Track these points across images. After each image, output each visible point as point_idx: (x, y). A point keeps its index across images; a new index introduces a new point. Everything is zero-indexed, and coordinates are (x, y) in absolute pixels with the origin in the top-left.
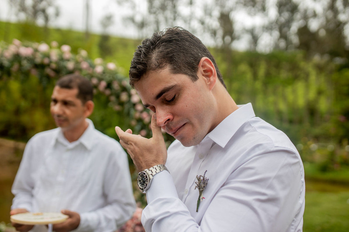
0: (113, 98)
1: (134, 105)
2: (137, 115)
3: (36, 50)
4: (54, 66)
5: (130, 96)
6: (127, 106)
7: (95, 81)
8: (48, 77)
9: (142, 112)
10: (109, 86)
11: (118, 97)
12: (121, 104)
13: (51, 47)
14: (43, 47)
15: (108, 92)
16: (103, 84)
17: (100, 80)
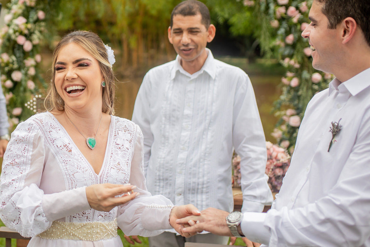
2: (281, 11)
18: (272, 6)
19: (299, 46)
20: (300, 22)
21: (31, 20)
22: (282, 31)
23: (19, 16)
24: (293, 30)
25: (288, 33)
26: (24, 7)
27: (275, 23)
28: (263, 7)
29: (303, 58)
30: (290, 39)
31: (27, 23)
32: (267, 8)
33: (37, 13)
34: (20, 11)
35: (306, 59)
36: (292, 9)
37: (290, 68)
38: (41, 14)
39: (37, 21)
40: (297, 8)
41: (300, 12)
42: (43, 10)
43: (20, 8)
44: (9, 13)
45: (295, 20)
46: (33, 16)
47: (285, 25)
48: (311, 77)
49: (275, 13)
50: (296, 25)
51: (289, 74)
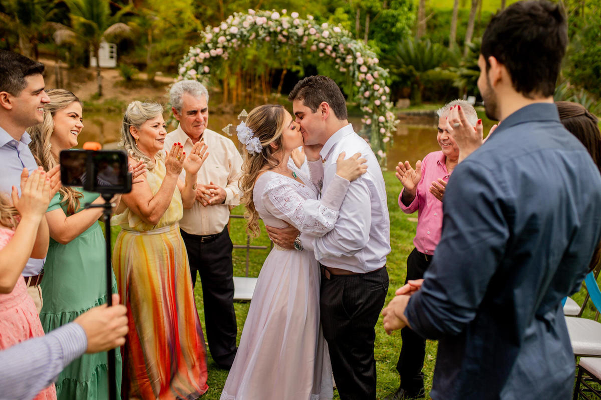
0: (338, 60)
1: (359, 66)
2: (362, 76)
3: (269, 18)
4: (285, 33)
5: (355, 58)
6: (351, 68)
7: (322, 45)
8: (280, 43)
9: (366, 74)
10: (335, 49)
11: (343, 60)
12: (347, 66)
13: (281, 14)
14: (275, 15)
15: (334, 55)
16: (330, 47)
17: (327, 44)
18: (357, 73)
19: (372, 99)
20: (374, 84)
21: (199, 72)
22: (362, 89)
23: (191, 69)
24: (369, 88)
25: (366, 90)
26: (194, 63)
27: (358, 84)
28: (351, 74)
29: (374, 107)
30: (367, 94)
31: (197, 74)
32: (354, 74)
33: (203, 68)
34: (191, 66)
35: (376, 108)
36: (369, 75)
37: (367, 113)
38: (206, 69)
39: (204, 73)
40: (372, 75)
41: (374, 77)
42: (209, 66)
43: (192, 64)
44: (183, 66)
45: (370, 83)
46: (201, 70)
47: (364, 85)
48: (378, 118)
49: (358, 78)
50: (370, 86)
51: (366, 117)
